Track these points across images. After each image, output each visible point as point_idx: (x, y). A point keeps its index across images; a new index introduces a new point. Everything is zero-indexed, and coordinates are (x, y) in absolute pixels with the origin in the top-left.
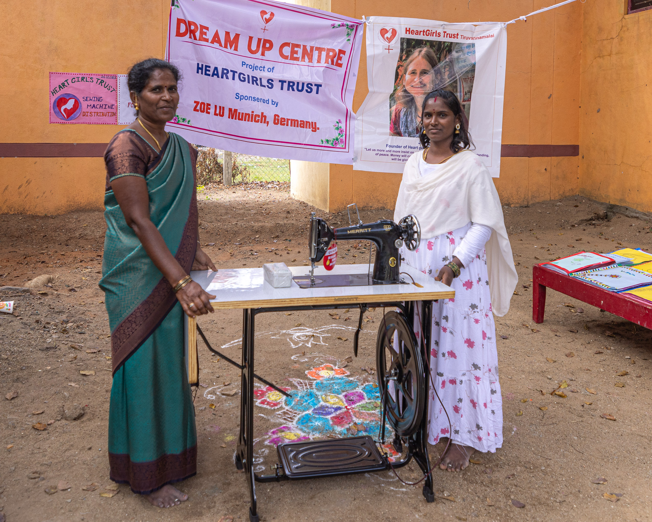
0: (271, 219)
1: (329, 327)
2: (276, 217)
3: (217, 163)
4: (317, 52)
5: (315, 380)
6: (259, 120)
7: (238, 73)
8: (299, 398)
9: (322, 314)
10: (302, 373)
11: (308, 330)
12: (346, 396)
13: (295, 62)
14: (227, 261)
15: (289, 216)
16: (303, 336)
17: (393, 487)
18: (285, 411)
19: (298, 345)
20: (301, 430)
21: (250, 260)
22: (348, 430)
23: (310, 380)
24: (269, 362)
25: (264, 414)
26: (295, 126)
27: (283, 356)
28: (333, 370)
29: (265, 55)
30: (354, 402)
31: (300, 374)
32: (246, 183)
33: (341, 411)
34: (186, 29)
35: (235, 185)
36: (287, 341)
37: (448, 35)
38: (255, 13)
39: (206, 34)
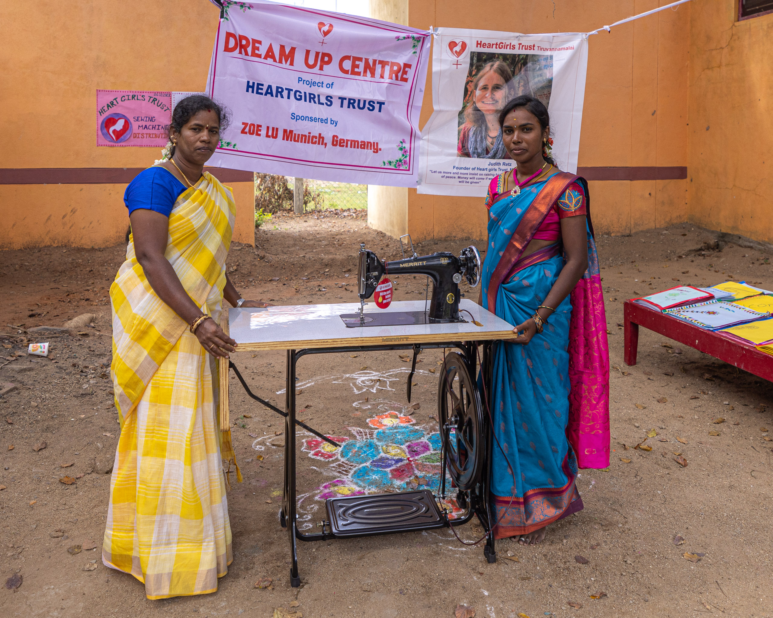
0: (344, 251)
1: (398, 371)
2: (349, 249)
3: (287, 189)
4: (380, 65)
5: (377, 429)
6: (316, 141)
7: (294, 91)
8: (356, 449)
9: (391, 356)
10: (363, 422)
11: (375, 373)
12: (409, 447)
13: (357, 77)
14: (291, 298)
16: (368, 381)
17: (452, 546)
18: (340, 463)
19: (362, 390)
20: (357, 484)
21: (317, 297)
22: (408, 483)
23: (372, 428)
24: (327, 409)
25: (317, 467)
26: (355, 147)
27: (344, 402)
28: (397, 418)
29: (324, 69)
30: (417, 454)
31: (361, 423)
32: (320, 211)
33: (402, 463)
34: (236, 44)
35: (307, 213)
36: (350, 385)
37: (524, 47)
38: (313, 24)
39: (258, 49)
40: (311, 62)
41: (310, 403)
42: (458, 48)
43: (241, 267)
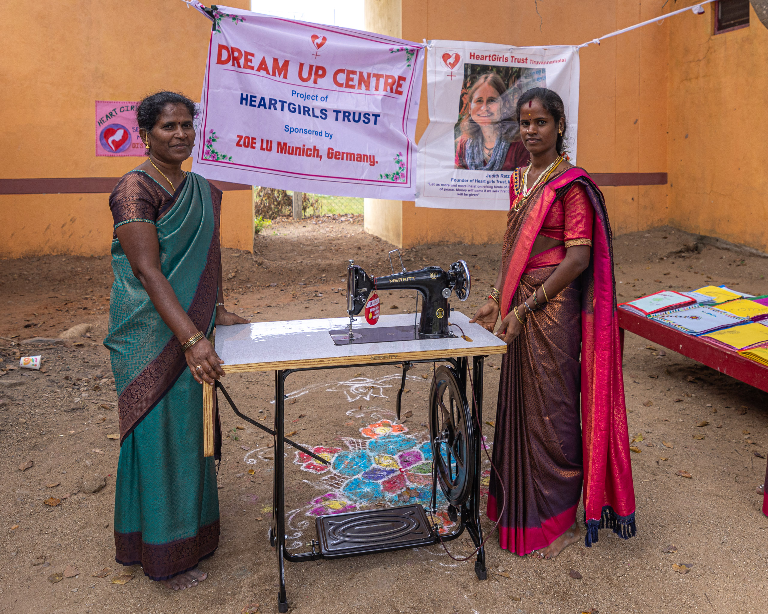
0: (340, 256)
1: (391, 377)
2: (346, 254)
3: (286, 195)
4: (375, 79)
5: (369, 438)
6: (310, 154)
7: (288, 103)
8: (349, 461)
10: (356, 431)
11: (368, 380)
12: (401, 457)
13: (351, 90)
14: (288, 304)
15: (360, 252)
16: (362, 388)
17: (443, 562)
18: (332, 475)
19: (355, 398)
20: (348, 497)
21: (313, 302)
22: (399, 496)
23: (364, 438)
24: (321, 419)
25: (309, 480)
26: (351, 160)
27: (337, 411)
28: (390, 426)
29: (318, 82)
30: (409, 465)
31: (354, 433)
32: (318, 217)
33: (394, 474)
34: (229, 56)
35: (306, 218)
36: (343, 393)
37: (516, 60)
38: (305, 37)
39: (251, 61)
40: (305, 75)
41: (303, 413)
42: (451, 60)
43: (239, 274)
